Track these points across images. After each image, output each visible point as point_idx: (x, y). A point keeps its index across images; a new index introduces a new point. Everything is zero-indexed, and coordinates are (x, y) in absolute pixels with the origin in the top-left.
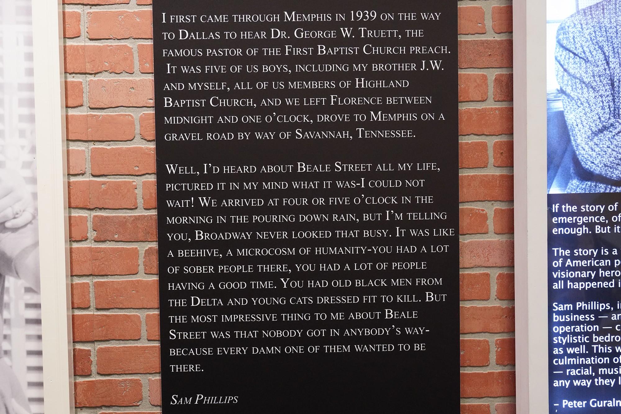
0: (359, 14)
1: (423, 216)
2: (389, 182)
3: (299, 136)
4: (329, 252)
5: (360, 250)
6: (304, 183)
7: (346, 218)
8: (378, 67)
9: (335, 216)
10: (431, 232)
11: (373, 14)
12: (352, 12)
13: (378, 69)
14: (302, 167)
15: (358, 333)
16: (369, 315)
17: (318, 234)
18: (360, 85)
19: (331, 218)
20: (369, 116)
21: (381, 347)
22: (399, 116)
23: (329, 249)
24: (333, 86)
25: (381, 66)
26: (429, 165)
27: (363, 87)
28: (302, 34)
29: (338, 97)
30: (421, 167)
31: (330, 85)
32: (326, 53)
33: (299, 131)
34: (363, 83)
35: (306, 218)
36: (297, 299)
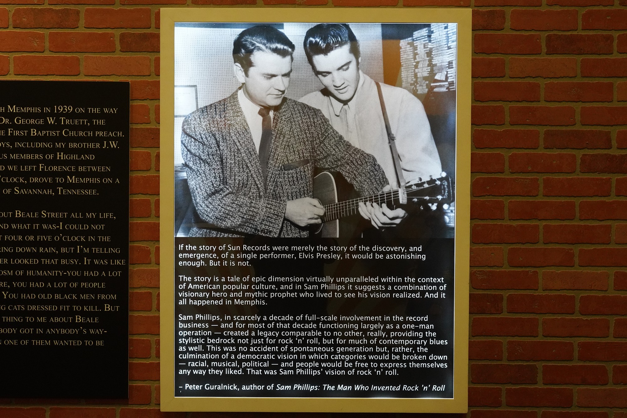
0: (60, 108)
1: (103, 250)
2: (80, 226)
3: (17, 192)
4: (36, 274)
5: (58, 273)
6: (20, 225)
7: (48, 251)
8: (73, 145)
9: (41, 249)
10: (109, 262)
11: (70, 108)
12: (56, 106)
13: (73, 146)
14: (19, 214)
15: (56, 332)
16: (64, 319)
17: (29, 261)
18: (60, 157)
19: (38, 250)
20: (66, 179)
21: (72, 343)
22: (87, 179)
23: (36, 272)
24: (41, 158)
25: (75, 144)
26: (108, 214)
27: (62, 159)
28: (20, 121)
29: (45, 165)
30: (102, 215)
31: (39, 157)
32: (37, 134)
33: (17, 189)
34: (62, 156)
35: (21, 250)
36: (14, 306)
